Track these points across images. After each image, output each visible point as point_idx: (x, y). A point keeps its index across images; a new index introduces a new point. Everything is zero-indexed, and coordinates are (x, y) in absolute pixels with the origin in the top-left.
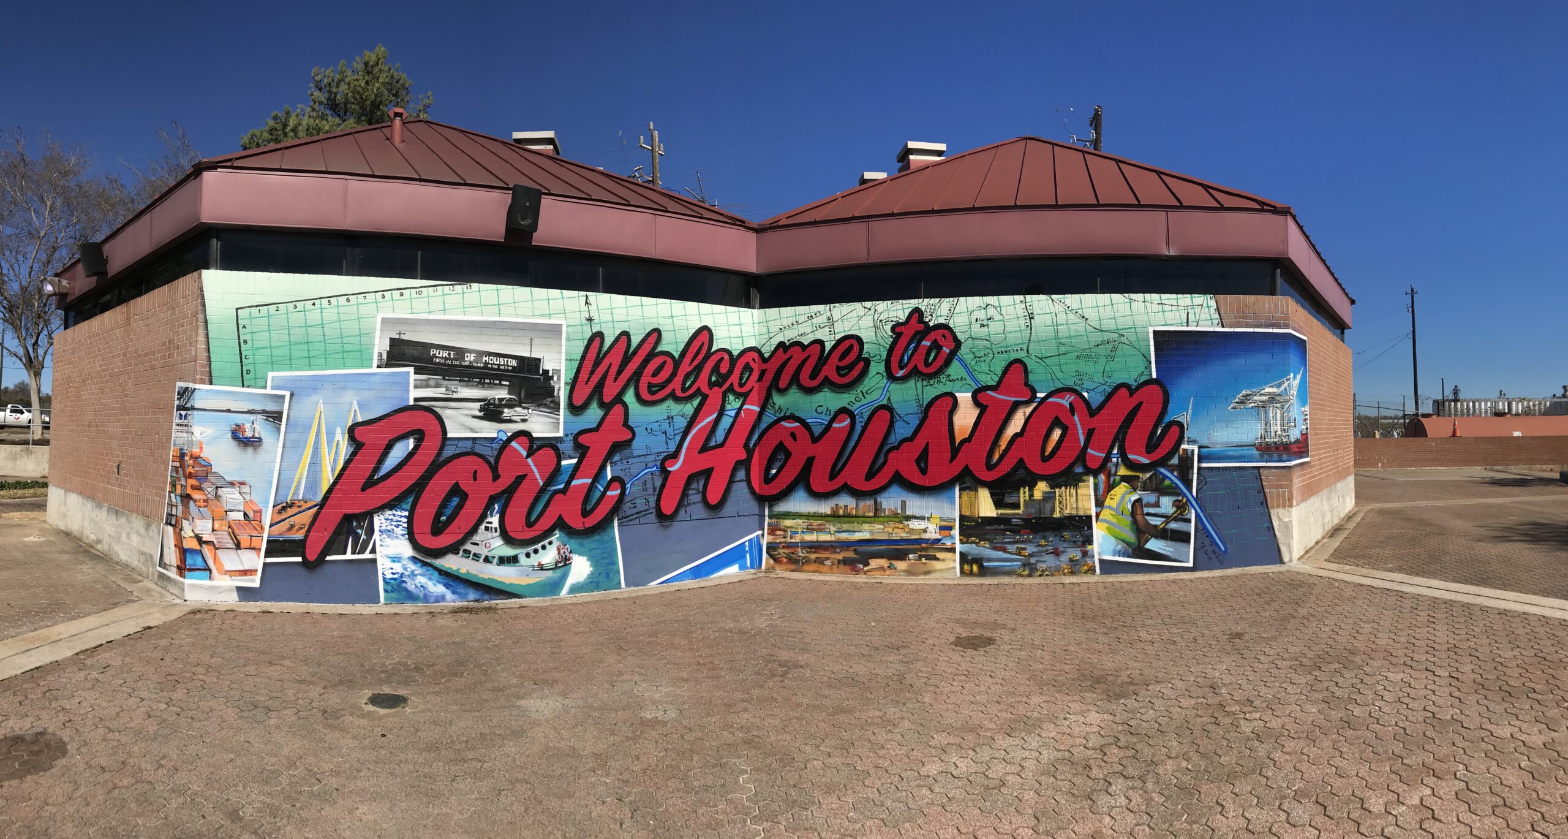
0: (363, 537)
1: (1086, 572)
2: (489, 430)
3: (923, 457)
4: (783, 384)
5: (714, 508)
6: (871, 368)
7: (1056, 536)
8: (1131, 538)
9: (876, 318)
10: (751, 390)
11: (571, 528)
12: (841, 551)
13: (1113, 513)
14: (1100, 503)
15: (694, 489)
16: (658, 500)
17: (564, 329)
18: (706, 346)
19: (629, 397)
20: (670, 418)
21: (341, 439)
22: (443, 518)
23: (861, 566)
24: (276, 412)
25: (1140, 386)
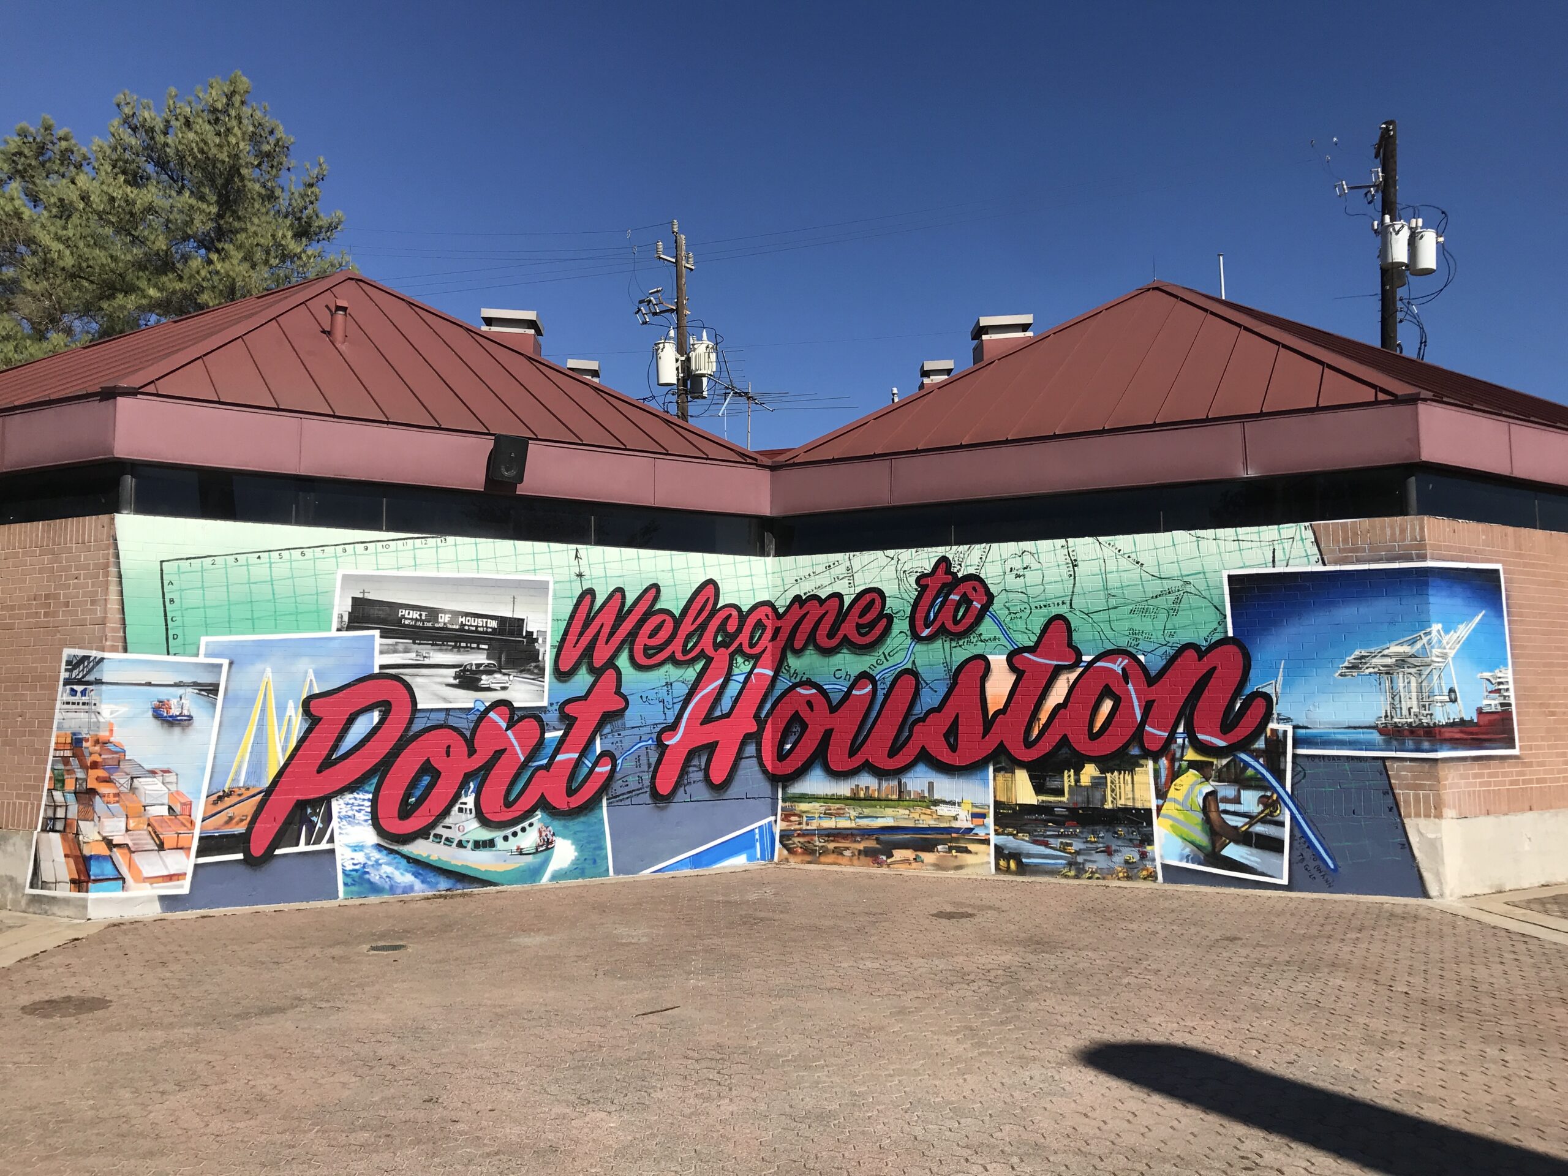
0: (319, 825)
1: (1145, 879)
2: (465, 699)
3: (952, 732)
4: (798, 644)
5: (719, 788)
6: (894, 626)
7: (1108, 831)
8: (1203, 840)
9: (899, 568)
10: (764, 651)
11: (554, 808)
12: (862, 840)
13: (1179, 807)
14: (1161, 794)
15: (695, 766)
16: (654, 777)
17: (551, 586)
18: (711, 601)
19: (623, 661)
20: (669, 684)
21: (293, 714)
22: (412, 800)
23: (884, 858)
24: (210, 685)
25: (1212, 647)
